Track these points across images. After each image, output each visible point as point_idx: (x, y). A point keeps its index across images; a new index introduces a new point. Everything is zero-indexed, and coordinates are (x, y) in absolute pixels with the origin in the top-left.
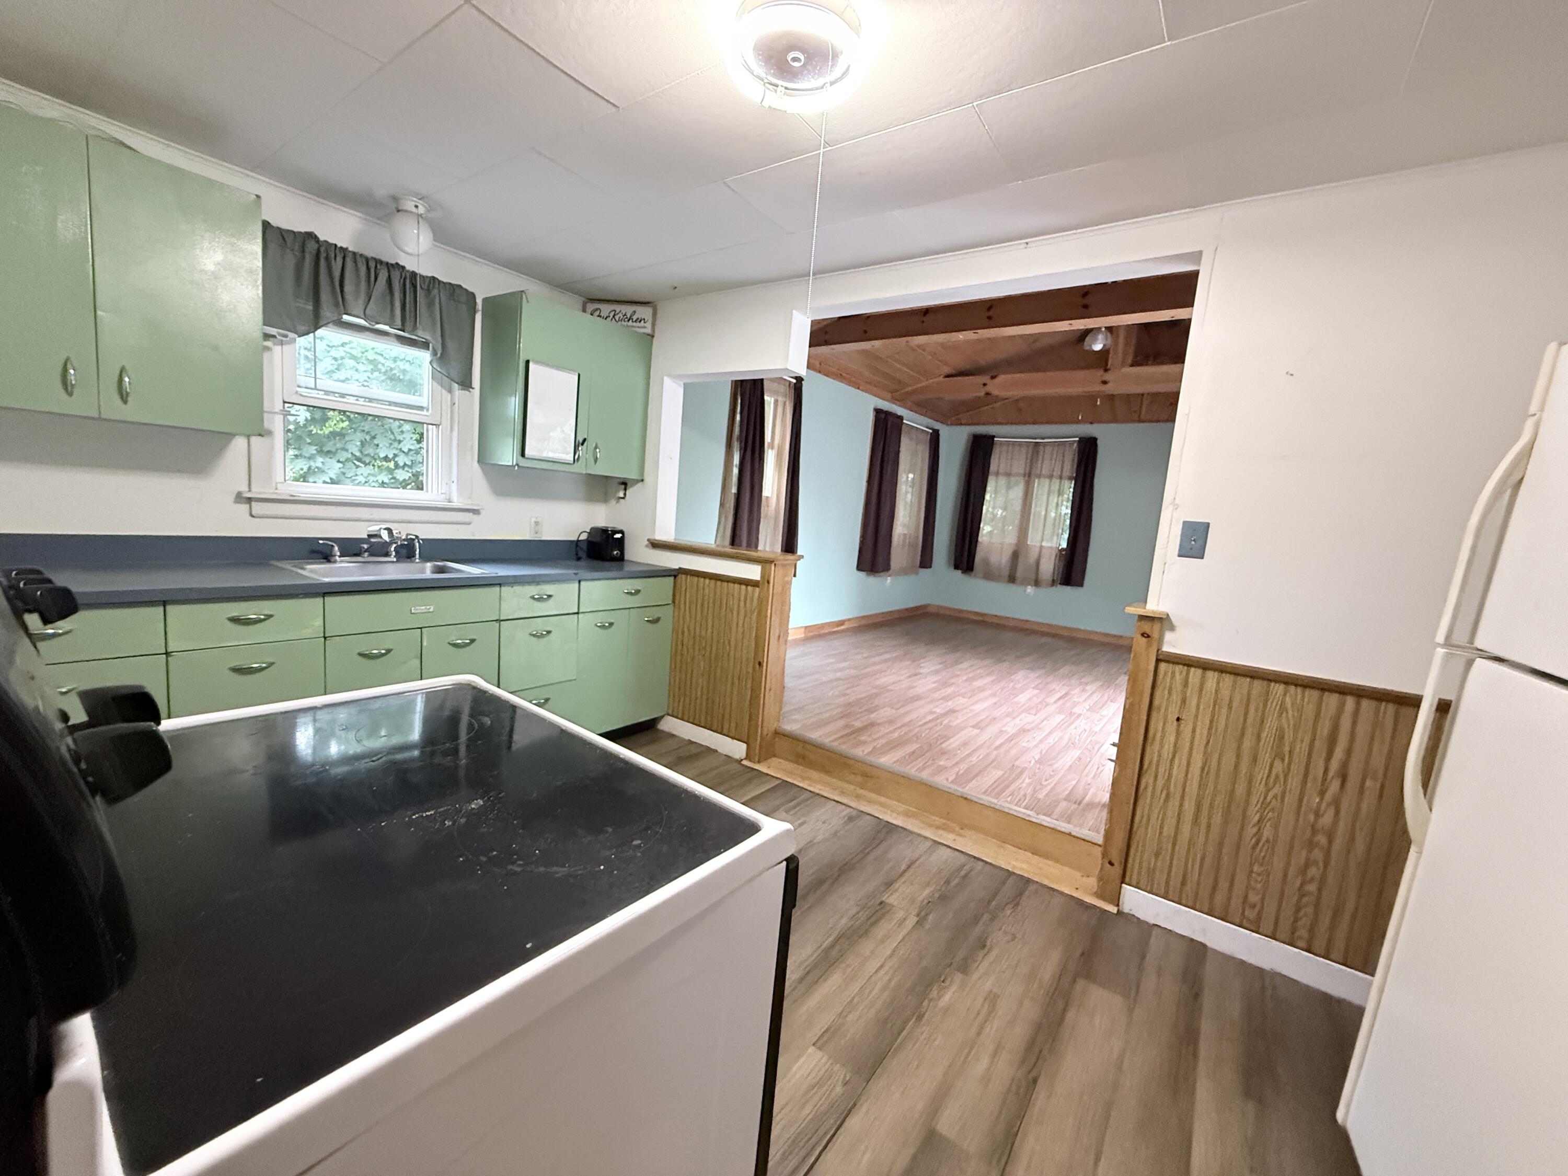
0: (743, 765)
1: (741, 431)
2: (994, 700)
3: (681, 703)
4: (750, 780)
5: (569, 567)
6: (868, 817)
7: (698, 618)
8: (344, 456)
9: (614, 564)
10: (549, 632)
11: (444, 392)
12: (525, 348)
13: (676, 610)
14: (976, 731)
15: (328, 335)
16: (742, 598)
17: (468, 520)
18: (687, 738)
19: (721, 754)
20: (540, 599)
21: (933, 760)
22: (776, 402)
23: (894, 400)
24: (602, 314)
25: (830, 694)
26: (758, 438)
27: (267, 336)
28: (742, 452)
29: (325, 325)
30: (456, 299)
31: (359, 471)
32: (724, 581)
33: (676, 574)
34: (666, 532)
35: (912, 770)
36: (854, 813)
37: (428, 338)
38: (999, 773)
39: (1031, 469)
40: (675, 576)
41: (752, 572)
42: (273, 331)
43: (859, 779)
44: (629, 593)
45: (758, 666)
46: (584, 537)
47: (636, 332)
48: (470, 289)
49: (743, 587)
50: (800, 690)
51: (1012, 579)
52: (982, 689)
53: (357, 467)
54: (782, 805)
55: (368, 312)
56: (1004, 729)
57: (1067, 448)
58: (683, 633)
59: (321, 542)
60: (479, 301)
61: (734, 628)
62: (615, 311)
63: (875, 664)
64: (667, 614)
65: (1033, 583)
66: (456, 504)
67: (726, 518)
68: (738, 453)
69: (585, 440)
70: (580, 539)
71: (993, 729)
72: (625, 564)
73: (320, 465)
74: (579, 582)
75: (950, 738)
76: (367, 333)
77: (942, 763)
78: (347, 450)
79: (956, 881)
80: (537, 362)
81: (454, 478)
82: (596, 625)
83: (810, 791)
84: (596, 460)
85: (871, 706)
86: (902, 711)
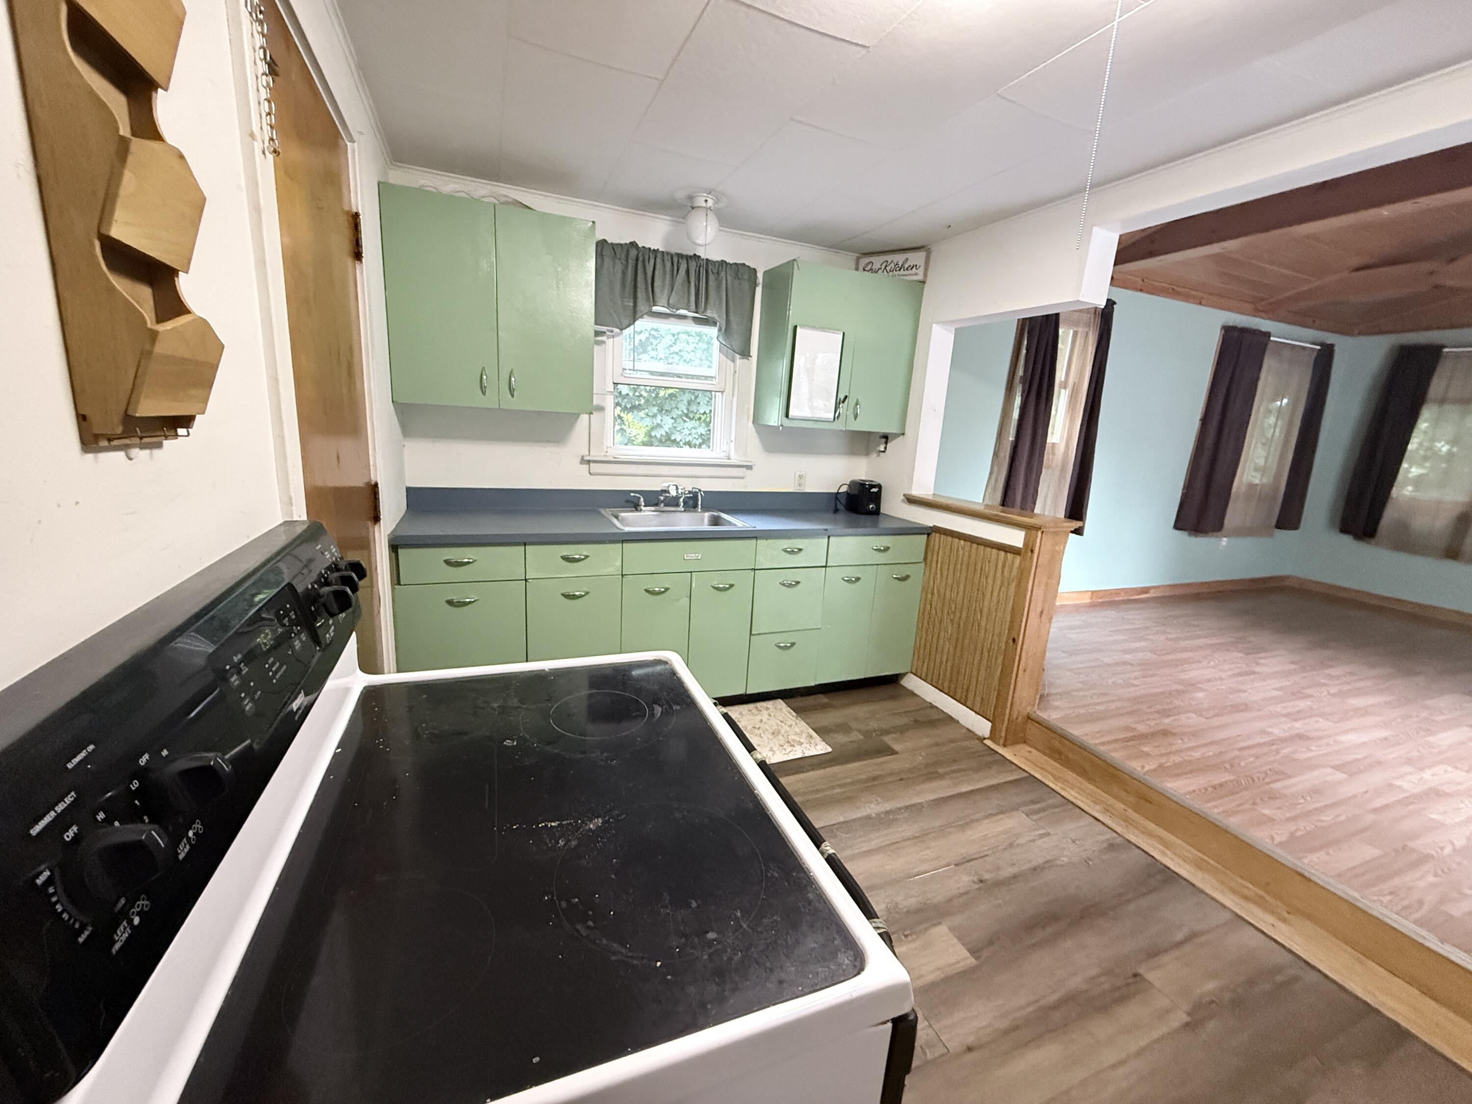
0: (986, 745)
1: (1025, 371)
2: (1384, 733)
3: (926, 665)
4: (989, 765)
5: (822, 521)
6: (1137, 851)
7: (950, 581)
8: (675, 413)
9: (869, 518)
10: (798, 583)
11: (729, 362)
12: (794, 314)
13: (928, 568)
14: (1340, 776)
15: (644, 324)
16: (1000, 566)
17: (740, 475)
18: (929, 700)
19: (963, 727)
20: (792, 552)
21: (1254, 804)
22: (1075, 334)
23: (1257, 312)
24: (874, 267)
25: (1110, 681)
26: (1046, 380)
27: (597, 333)
28: (1025, 395)
29: (641, 317)
30: (740, 277)
31: (686, 425)
32: (981, 544)
33: (929, 532)
34: (923, 488)
35: (1214, 810)
36: (1119, 840)
37: (716, 316)
38: (1374, 852)
40: (929, 535)
41: (1015, 538)
42: (604, 329)
43: (1132, 799)
44: (878, 550)
45: (1012, 643)
46: (844, 489)
47: (904, 280)
48: (752, 266)
49: (1002, 553)
50: (1069, 670)
51: (1452, 553)
52: (1365, 712)
53: (685, 421)
54: (1025, 804)
55: (671, 301)
56: (1398, 783)
58: (933, 594)
59: (632, 494)
60: (760, 276)
61: (988, 595)
62: (887, 261)
63: (1185, 650)
64: (917, 573)
66: (733, 461)
67: (999, 470)
68: (1020, 398)
69: (846, 397)
70: (840, 491)
71: (1376, 778)
72: (880, 516)
73: (659, 422)
74: (829, 537)
75: (1290, 777)
76: (672, 319)
77: (1267, 812)
78: (678, 408)
79: (1267, 987)
80: (803, 326)
81: (733, 438)
82: (843, 579)
83: (1063, 797)
84: (856, 416)
85: (1166, 707)
86: (1216, 722)
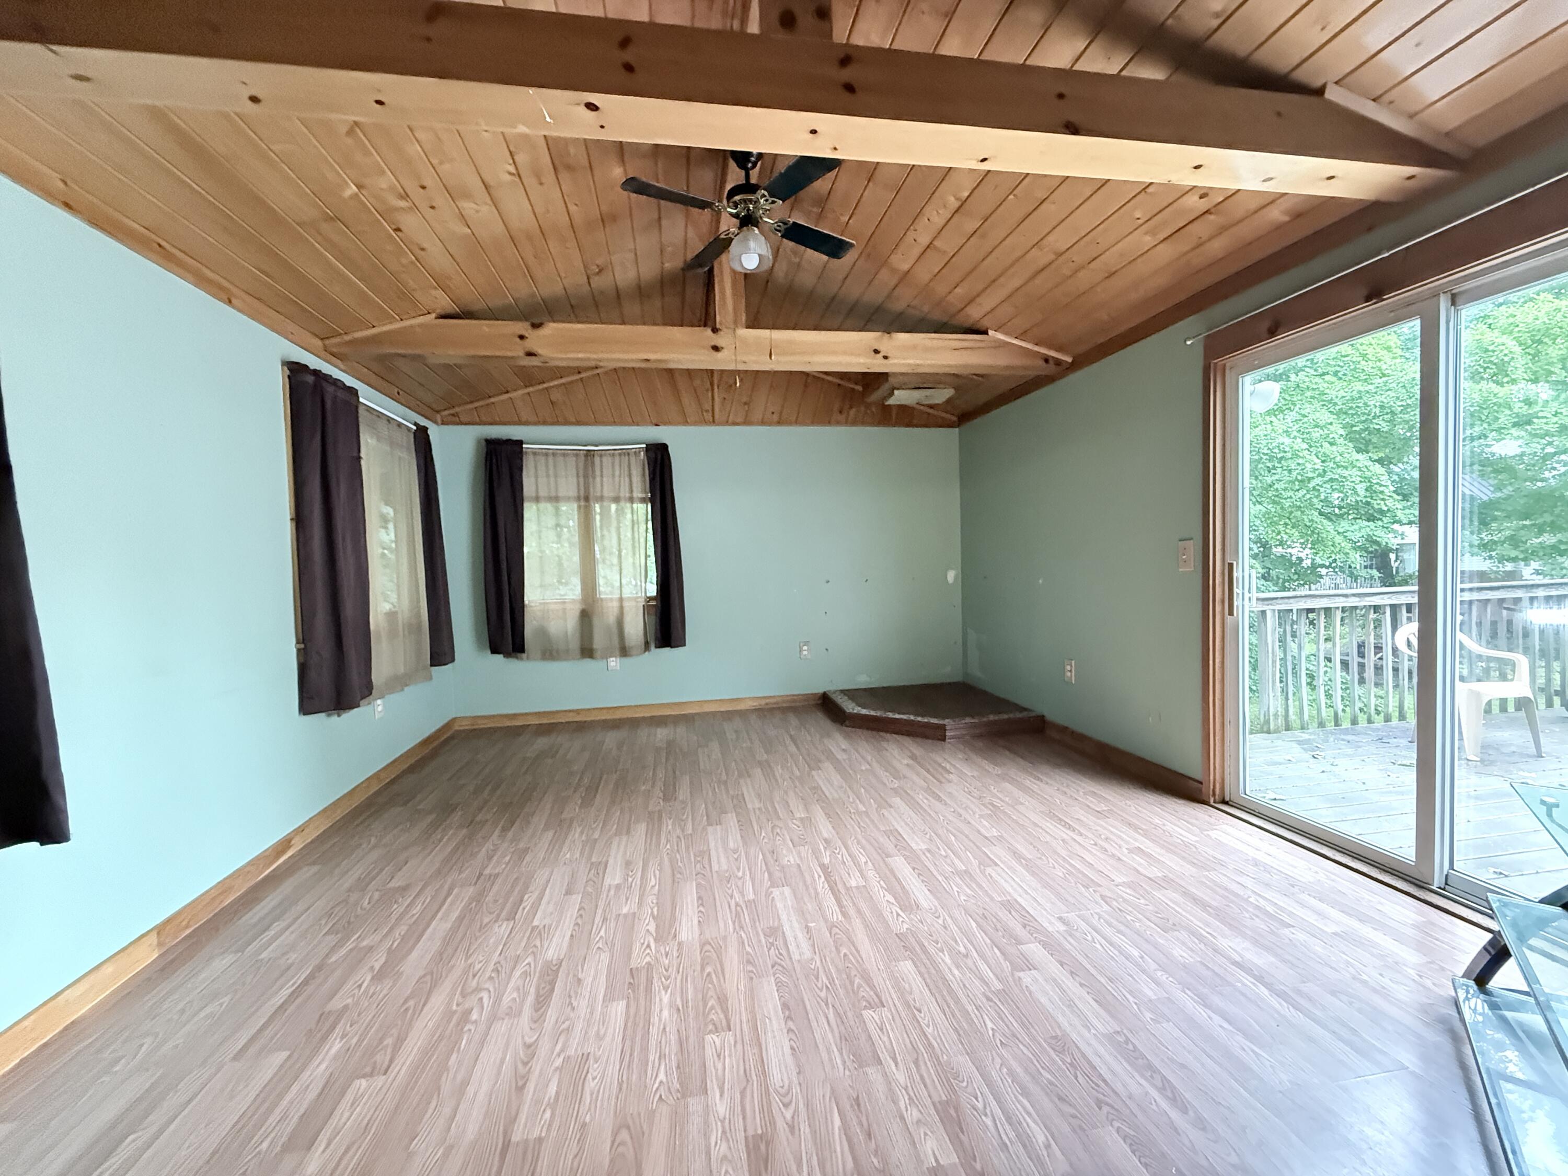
39: (587, 488)
51: (587, 652)
57: (633, 459)
65: (617, 652)
